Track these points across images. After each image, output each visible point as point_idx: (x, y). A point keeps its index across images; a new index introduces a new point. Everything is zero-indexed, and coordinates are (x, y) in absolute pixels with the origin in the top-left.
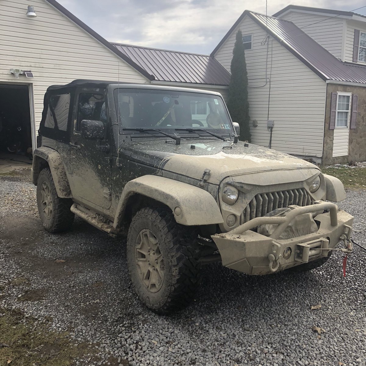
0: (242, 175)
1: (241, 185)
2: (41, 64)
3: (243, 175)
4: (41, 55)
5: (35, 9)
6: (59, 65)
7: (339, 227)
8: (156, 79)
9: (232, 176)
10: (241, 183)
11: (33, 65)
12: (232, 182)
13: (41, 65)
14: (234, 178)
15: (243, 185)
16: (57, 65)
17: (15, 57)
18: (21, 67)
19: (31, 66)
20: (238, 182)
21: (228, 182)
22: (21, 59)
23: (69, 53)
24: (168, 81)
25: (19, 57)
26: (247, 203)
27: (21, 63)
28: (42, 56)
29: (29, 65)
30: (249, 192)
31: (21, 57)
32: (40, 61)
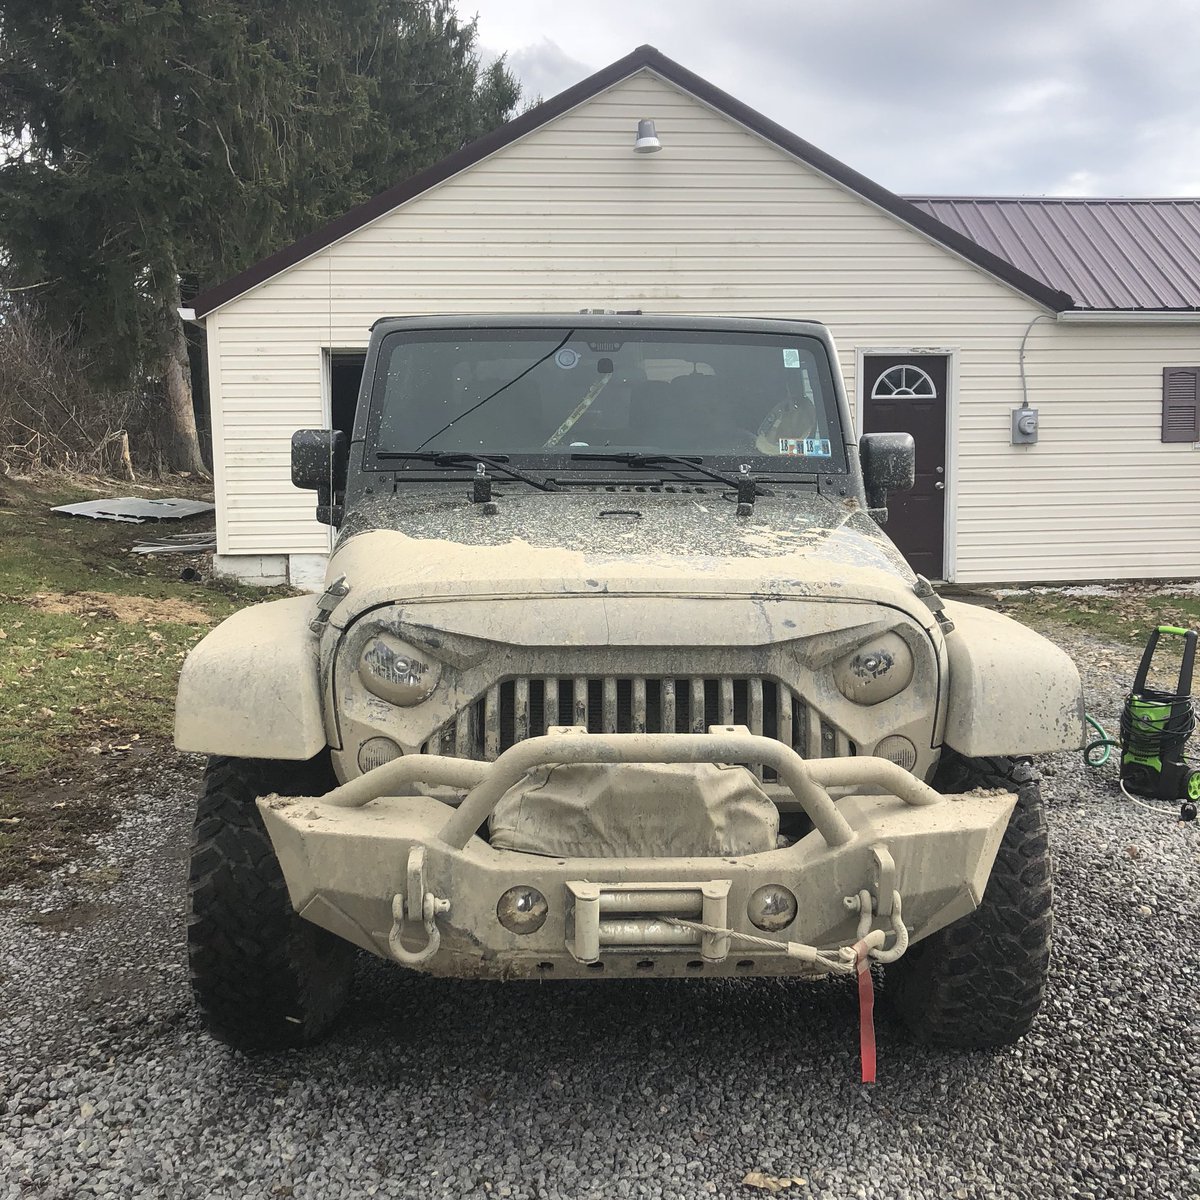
0: (451, 601)
1: (430, 636)
2: (673, 287)
3: (456, 600)
4: (674, 260)
5: (659, 125)
6: (726, 287)
7: (847, 854)
8: (1079, 303)
9: (403, 602)
10: (429, 629)
11: (647, 291)
12: (393, 623)
13: (674, 291)
14: (408, 609)
15: (441, 638)
16: (722, 287)
17: (598, 273)
18: (615, 301)
19: (641, 298)
20: (417, 626)
21: (380, 620)
22: (615, 278)
23: (761, 246)
24: (1131, 309)
25: (609, 273)
26: (457, 703)
27: (613, 290)
28: (680, 263)
29: (636, 295)
30: (473, 664)
31: (615, 274)
32: (669, 277)
